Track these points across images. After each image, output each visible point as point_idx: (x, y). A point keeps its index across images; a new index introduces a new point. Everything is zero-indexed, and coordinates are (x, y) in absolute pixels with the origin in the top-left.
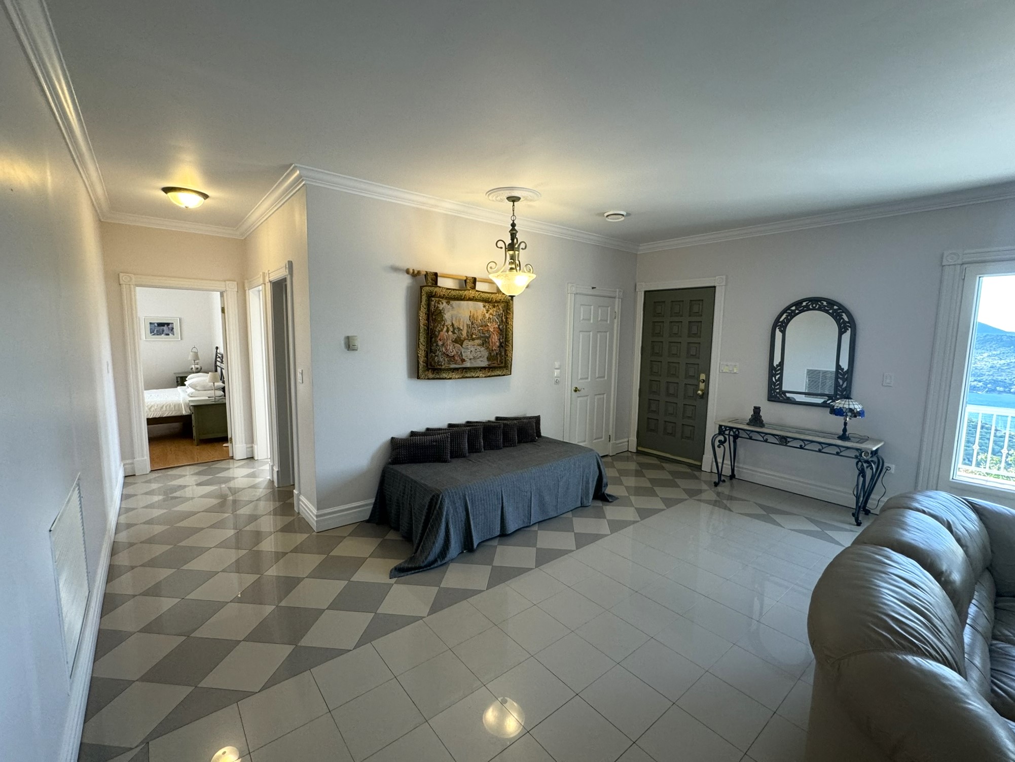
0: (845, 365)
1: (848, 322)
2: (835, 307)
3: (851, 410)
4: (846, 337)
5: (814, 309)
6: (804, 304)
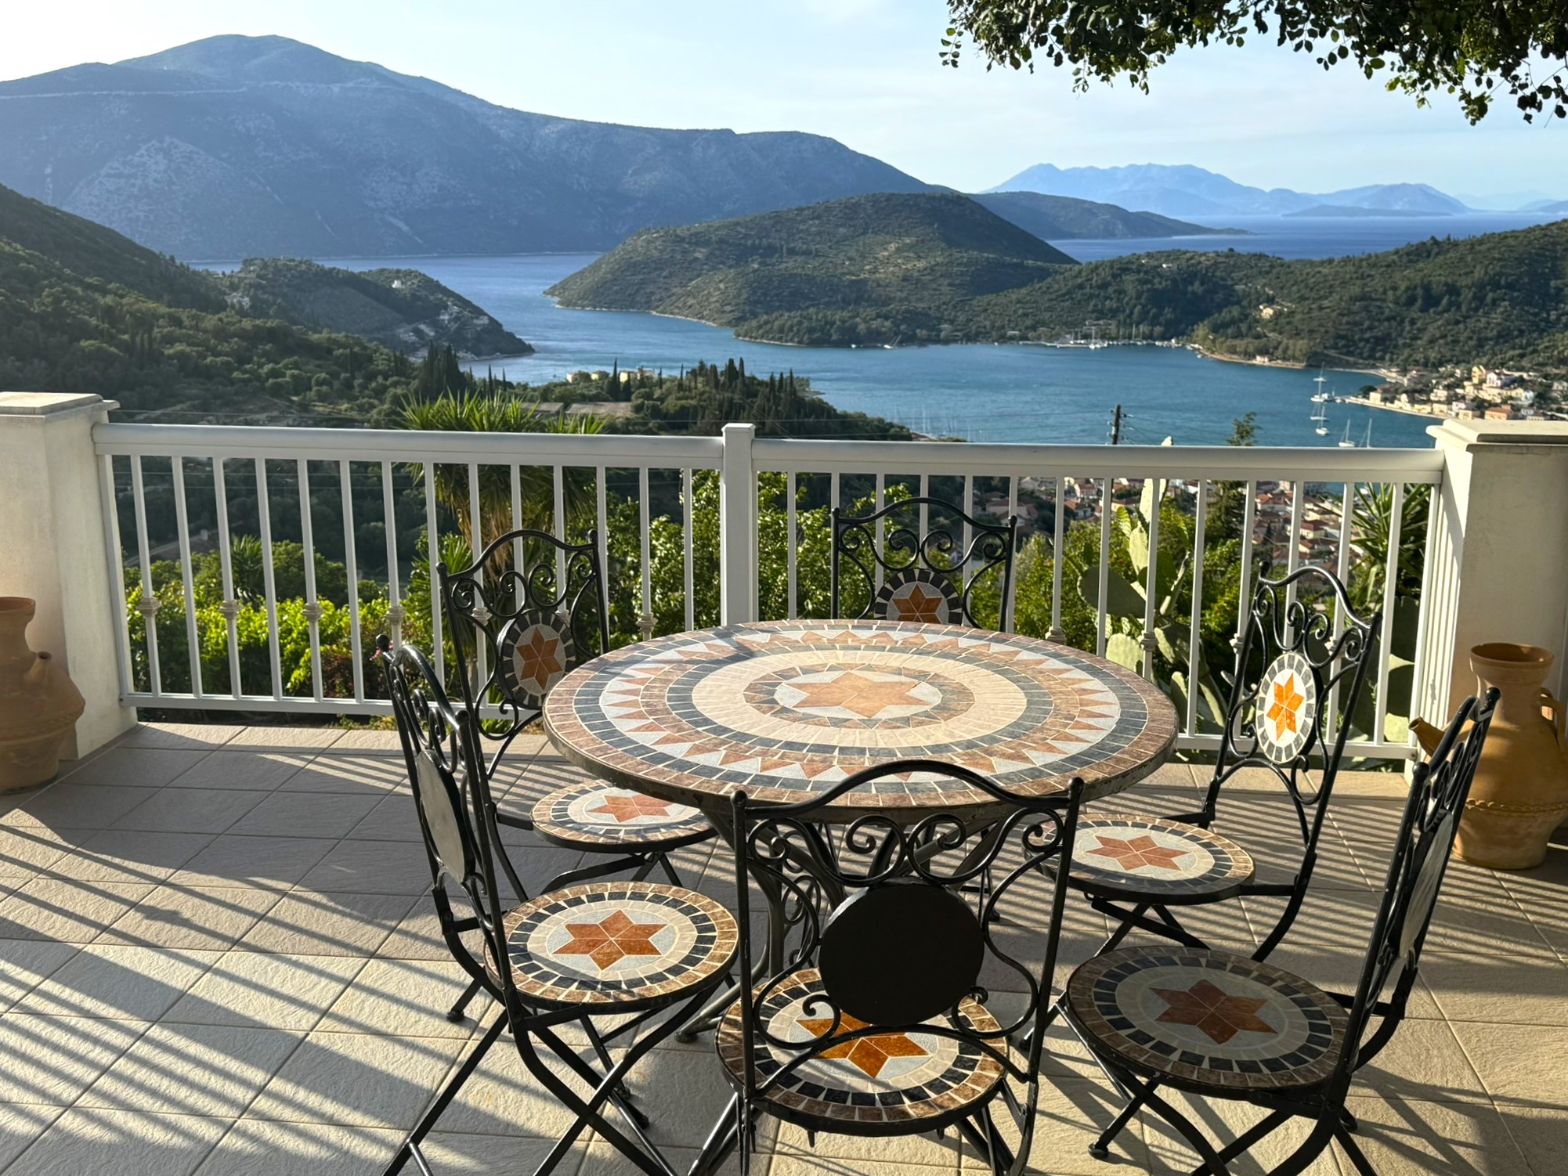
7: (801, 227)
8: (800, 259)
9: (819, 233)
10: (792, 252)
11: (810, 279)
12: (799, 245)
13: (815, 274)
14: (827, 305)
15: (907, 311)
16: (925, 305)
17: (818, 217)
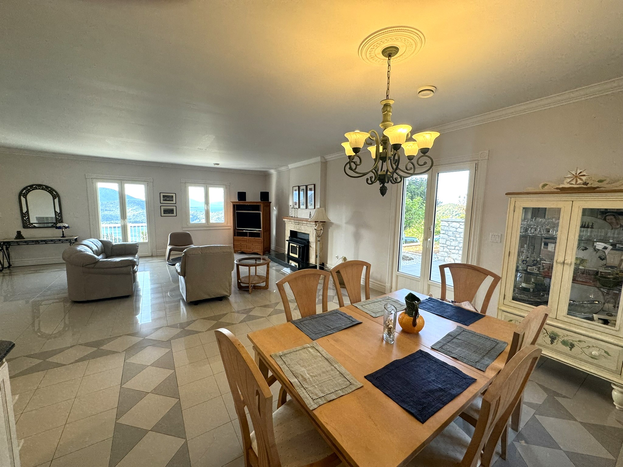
0: (58, 210)
1: (56, 195)
2: (49, 189)
3: (64, 226)
4: (57, 200)
5: (39, 189)
6: (34, 186)
7: (108, 205)
8: (108, 211)
9: (113, 207)
10: (106, 210)
11: (111, 215)
12: (108, 209)
13: (112, 214)
14: (116, 220)
15: (135, 221)
16: (139, 220)
17: (112, 204)
